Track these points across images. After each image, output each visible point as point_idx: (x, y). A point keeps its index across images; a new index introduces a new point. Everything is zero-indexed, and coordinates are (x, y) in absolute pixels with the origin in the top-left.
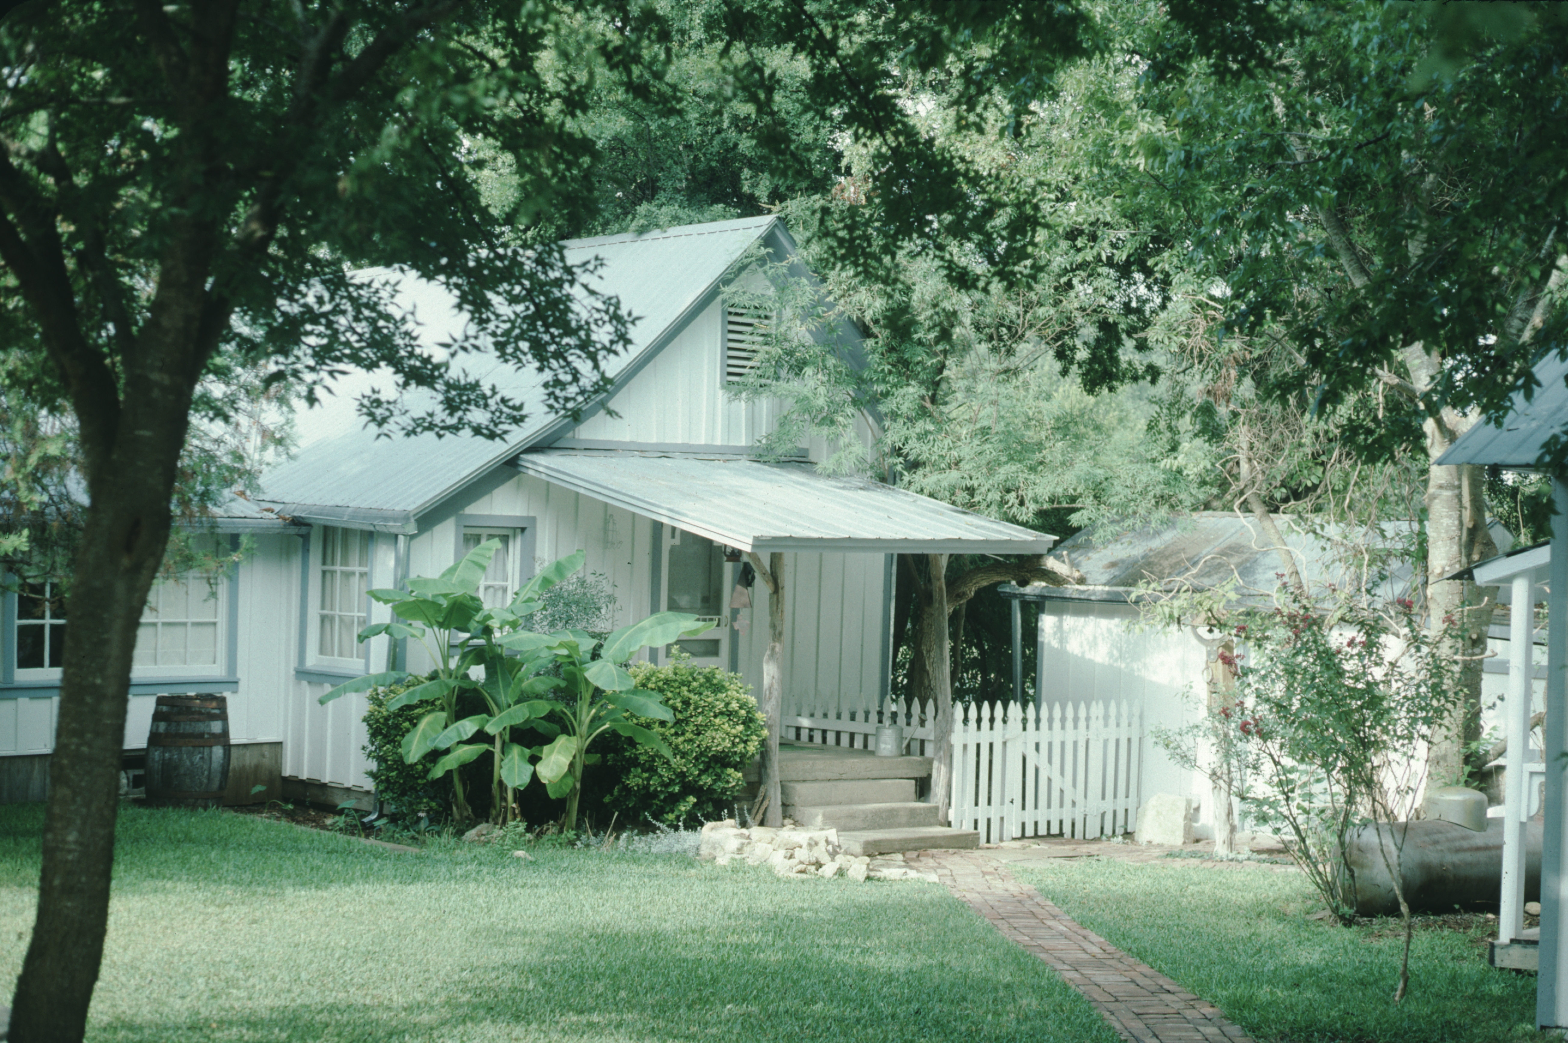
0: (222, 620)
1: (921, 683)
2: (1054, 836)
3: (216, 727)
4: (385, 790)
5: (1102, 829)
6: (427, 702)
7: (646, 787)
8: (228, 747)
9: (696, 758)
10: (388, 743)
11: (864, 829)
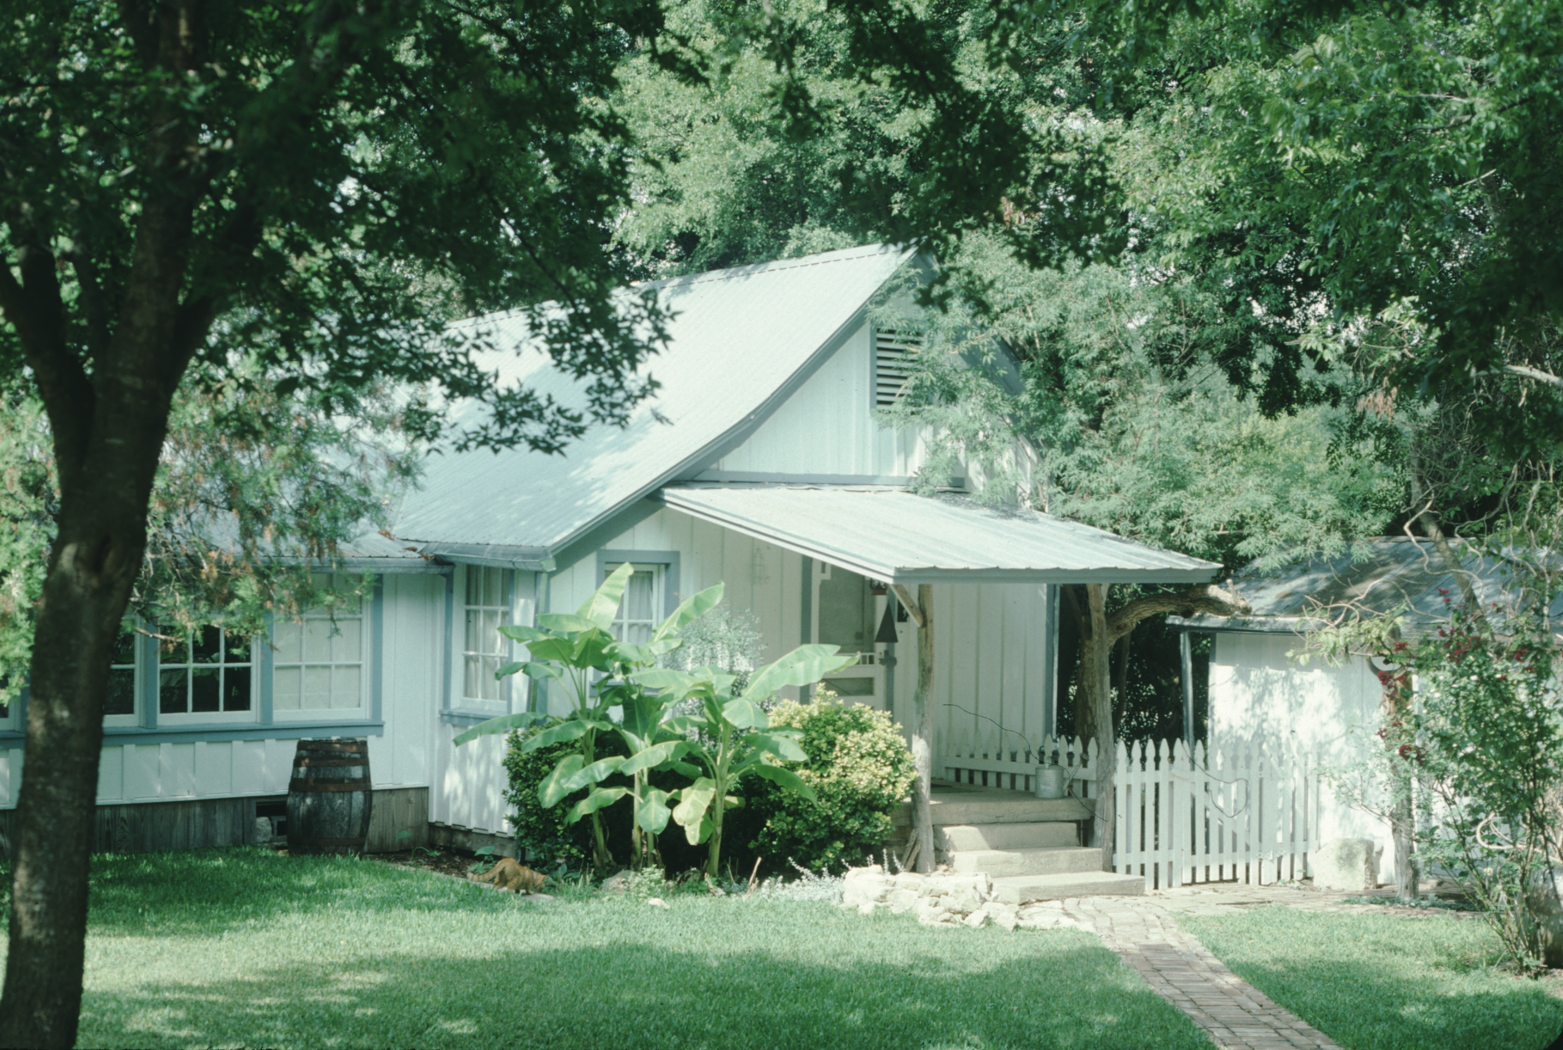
0: (366, 663)
1: (1085, 721)
2: (1227, 881)
3: (357, 772)
4: (526, 836)
5: (1279, 873)
6: (566, 744)
7: (791, 832)
8: (369, 793)
9: (843, 801)
10: (529, 787)
11: (1021, 874)
